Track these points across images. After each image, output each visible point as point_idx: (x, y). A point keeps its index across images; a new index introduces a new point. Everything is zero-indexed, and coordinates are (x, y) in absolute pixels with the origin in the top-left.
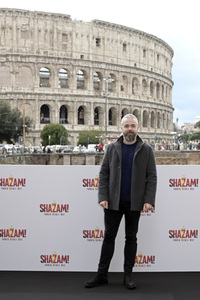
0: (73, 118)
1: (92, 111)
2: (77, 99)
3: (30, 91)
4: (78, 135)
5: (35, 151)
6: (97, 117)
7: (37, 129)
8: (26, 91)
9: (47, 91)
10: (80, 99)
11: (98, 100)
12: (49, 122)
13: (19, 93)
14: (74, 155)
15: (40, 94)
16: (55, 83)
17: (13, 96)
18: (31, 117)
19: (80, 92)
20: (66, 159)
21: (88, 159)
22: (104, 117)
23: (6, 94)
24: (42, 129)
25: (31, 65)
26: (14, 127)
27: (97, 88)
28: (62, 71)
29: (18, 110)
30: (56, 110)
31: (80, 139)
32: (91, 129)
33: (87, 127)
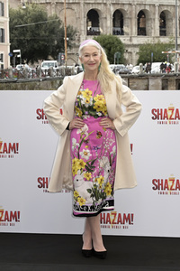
0: (131, 27)
1: (157, 16)
4: (137, 50)
6: (163, 25)
10: (140, 1)
12: (99, 33)
14: (133, 77)
18: (74, 26)
21: (152, 82)
22: (174, 25)
26: (53, 41)
29: (57, 18)
30: (108, 17)
31: (141, 57)
32: (156, 41)
33: (150, 39)
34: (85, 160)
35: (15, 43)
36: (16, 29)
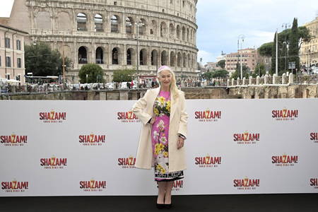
0: (108, 58)
1: (125, 52)
2: (111, 41)
3: (69, 35)
4: (112, 74)
5: (74, 88)
6: (129, 58)
7: (75, 68)
8: (65, 34)
9: (84, 34)
10: (114, 41)
11: (130, 42)
12: (86, 62)
13: (59, 36)
14: (109, 92)
15: (78, 37)
16: (92, 27)
17: (53, 39)
18: (70, 57)
19: (114, 35)
20: (103, 95)
21: (121, 95)
22: (136, 58)
23: (47, 37)
24: (80, 68)
25: (69, 10)
26: (55, 67)
27: (129, 32)
28: (98, 16)
29: (58, 51)
30: (93, 52)
31: (115, 78)
32: (125, 68)
33: (121, 67)
34: (163, 144)
35: (28, 68)
36: (29, 59)
